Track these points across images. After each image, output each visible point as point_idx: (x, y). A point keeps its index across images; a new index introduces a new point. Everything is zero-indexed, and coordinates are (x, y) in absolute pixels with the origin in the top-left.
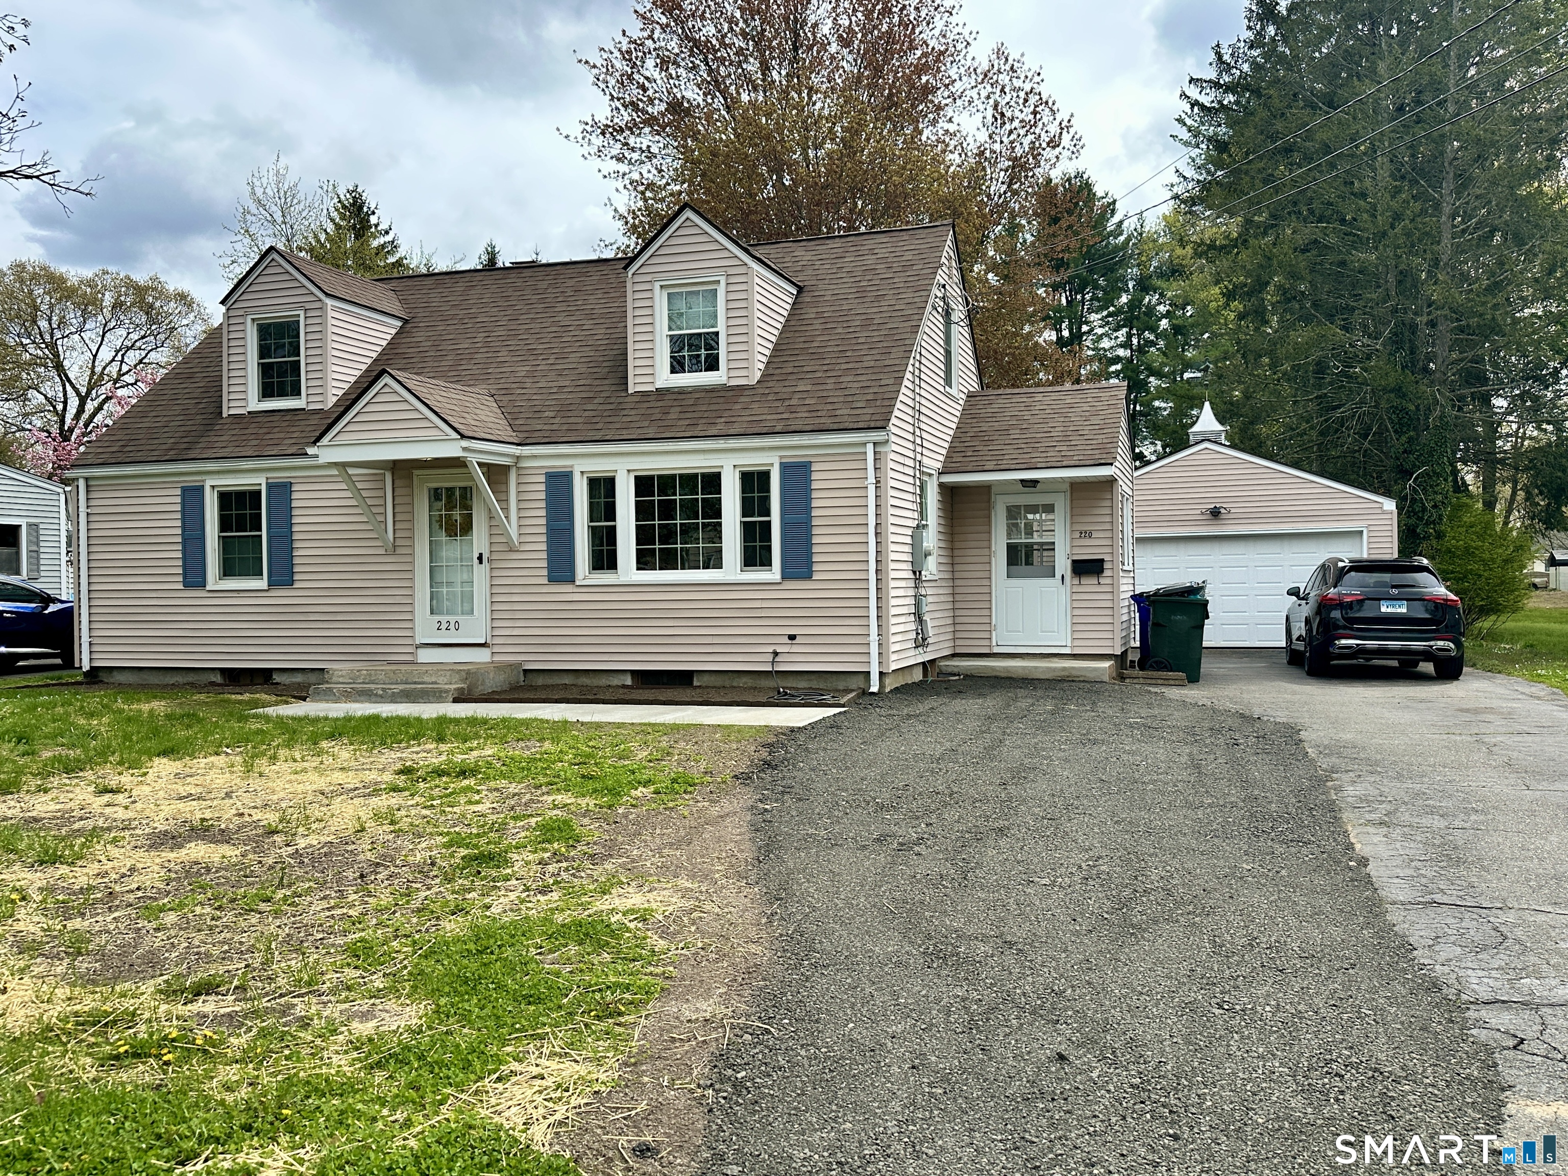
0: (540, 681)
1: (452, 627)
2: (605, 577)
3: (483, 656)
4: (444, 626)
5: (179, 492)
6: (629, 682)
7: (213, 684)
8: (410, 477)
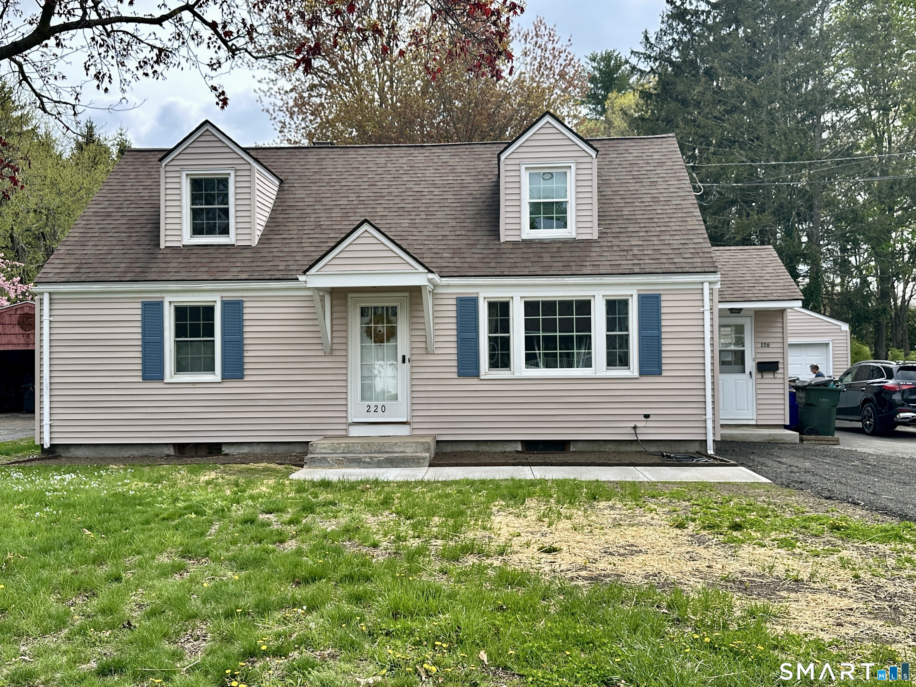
0: (449, 449)
1: (379, 409)
2: (501, 373)
3: (404, 431)
4: (373, 409)
5: (139, 306)
6: (520, 448)
7: (168, 455)
8: (346, 298)
